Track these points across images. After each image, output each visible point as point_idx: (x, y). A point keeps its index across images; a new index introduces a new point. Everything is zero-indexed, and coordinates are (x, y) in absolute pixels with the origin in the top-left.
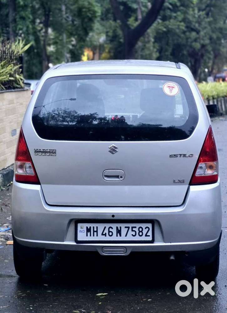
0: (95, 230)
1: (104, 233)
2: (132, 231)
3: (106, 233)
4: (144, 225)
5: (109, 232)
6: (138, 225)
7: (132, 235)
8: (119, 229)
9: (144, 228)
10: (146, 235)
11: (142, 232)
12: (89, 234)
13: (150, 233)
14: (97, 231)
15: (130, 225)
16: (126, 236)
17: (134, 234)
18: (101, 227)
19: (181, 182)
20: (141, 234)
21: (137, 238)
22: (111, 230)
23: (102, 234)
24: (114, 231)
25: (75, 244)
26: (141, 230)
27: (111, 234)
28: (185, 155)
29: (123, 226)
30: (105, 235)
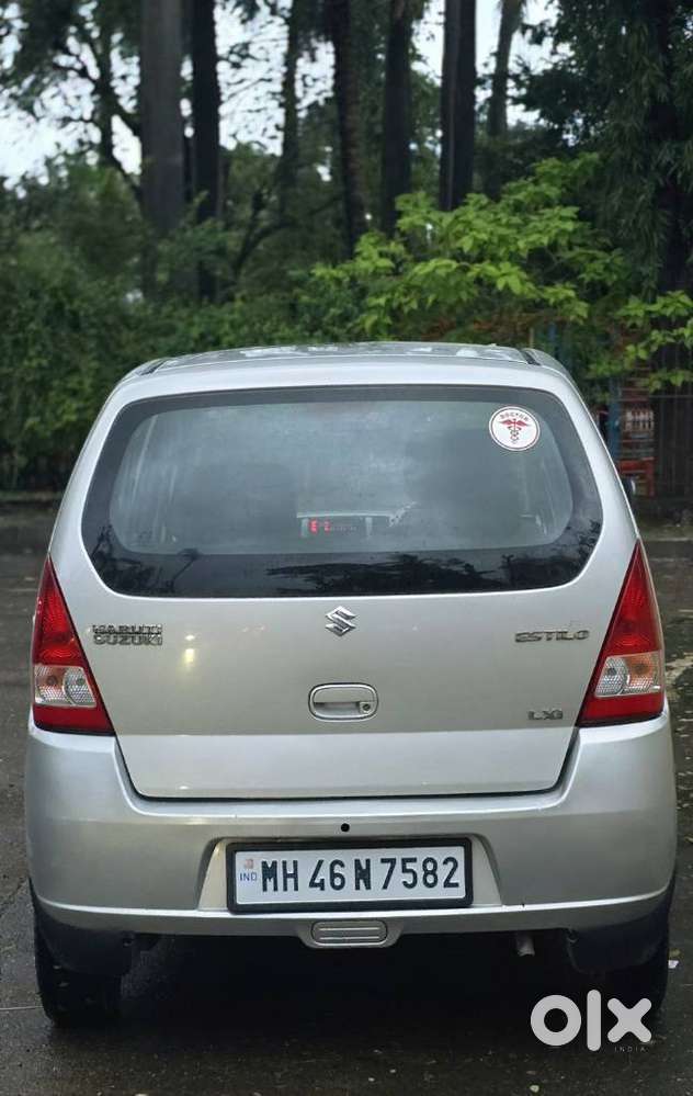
1: (317, 881)
3: (323, 880)
5: (333, 876)
17: (410, 882)
19: (553, 718)
22: (338, 869)
27: (338, 882)
28: (562, 636)
30: (321, 885)
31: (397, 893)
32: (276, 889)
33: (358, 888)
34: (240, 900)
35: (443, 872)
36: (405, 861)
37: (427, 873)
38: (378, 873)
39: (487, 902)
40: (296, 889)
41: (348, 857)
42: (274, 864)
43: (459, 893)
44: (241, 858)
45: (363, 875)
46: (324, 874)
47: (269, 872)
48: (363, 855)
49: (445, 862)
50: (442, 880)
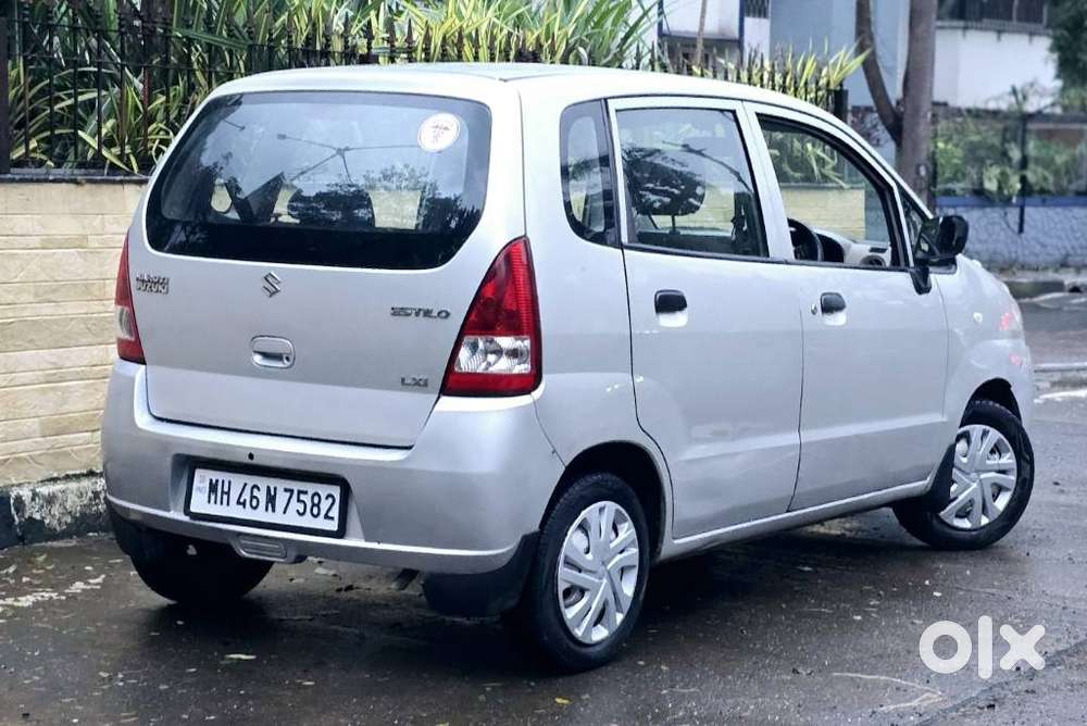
0: (226, 489)
1: (242, 500)
2: (299, 500)
3: (245, 500)
4: (324, 490)
5: (252, 497)
6: (311, 488)
7: (298, 511)
8: (272, 493)
9: (323, 497)
10: (326, 517)
11: (318, 505)
12: (213, 497)
13: (335, 513)
14: (228, 493)
15: (296, 486)
16: (285, 512)
17: (301, 511)
18: (237, 481)
19: (420, 384)
20: (315, 511)
21: (307, 521)
22: (256, 493)
23: (238, 503)
24: (262, 496)
25: (186, 519)
26: (316, 500)
27: (254, 504)
28: (427, 313)
29: (280, 485)
30: (244, 504)
31: (292, 519)
32: (216, 502)
33: (267, 509)
34: (193, 509)
35: (325, 505)
36: (300, 492)
37: (313, 505)
38: (282, 498)
39: (356, 537)
40: (228, 504)
41: (264, 483)
42: (217, 481)
43: (333, 526)
44: (199, 473)
45: (271, 499)
46: (246, 496)
47: (213, 488)
48: (273, 482)
49: (327, 498)
50: (323, 513)
